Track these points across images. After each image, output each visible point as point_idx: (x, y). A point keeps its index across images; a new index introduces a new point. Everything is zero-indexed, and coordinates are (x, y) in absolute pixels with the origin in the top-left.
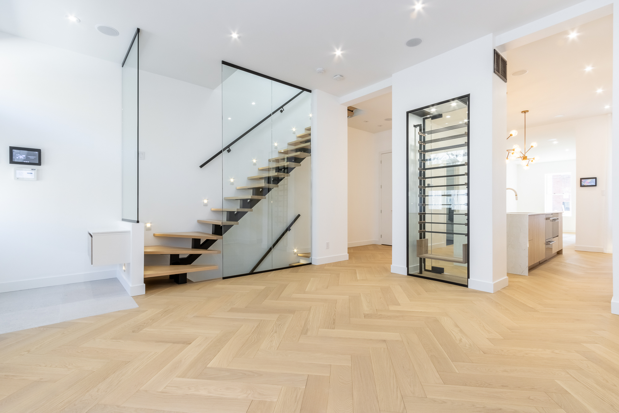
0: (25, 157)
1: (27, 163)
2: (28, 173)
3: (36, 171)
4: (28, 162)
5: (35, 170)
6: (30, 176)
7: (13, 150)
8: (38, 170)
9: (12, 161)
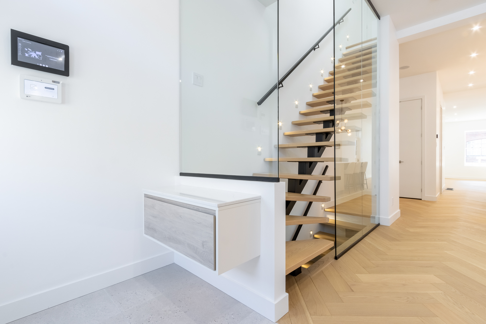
0: (40, 56)
1: (45, 67)
2: (45, 88)
3: (60, 85)
4: (47, 66)
5: (59, 83)
6: (49, 94)
7: (19, 38)
8: (63, 85)
9: (15, 61)
